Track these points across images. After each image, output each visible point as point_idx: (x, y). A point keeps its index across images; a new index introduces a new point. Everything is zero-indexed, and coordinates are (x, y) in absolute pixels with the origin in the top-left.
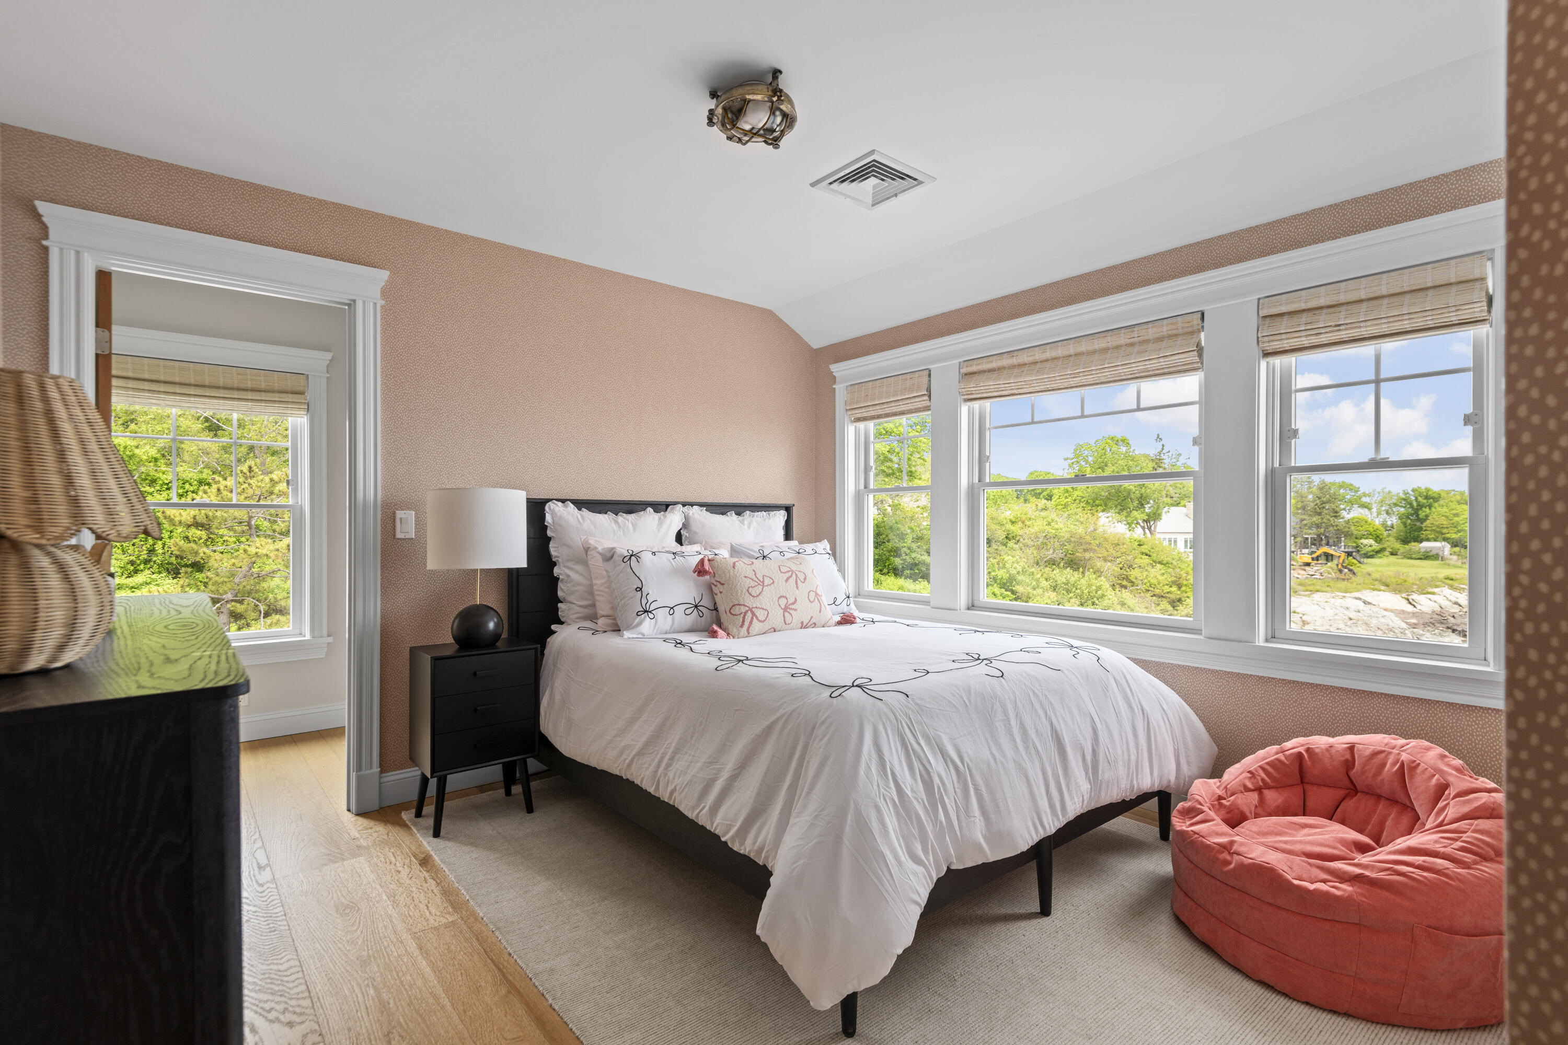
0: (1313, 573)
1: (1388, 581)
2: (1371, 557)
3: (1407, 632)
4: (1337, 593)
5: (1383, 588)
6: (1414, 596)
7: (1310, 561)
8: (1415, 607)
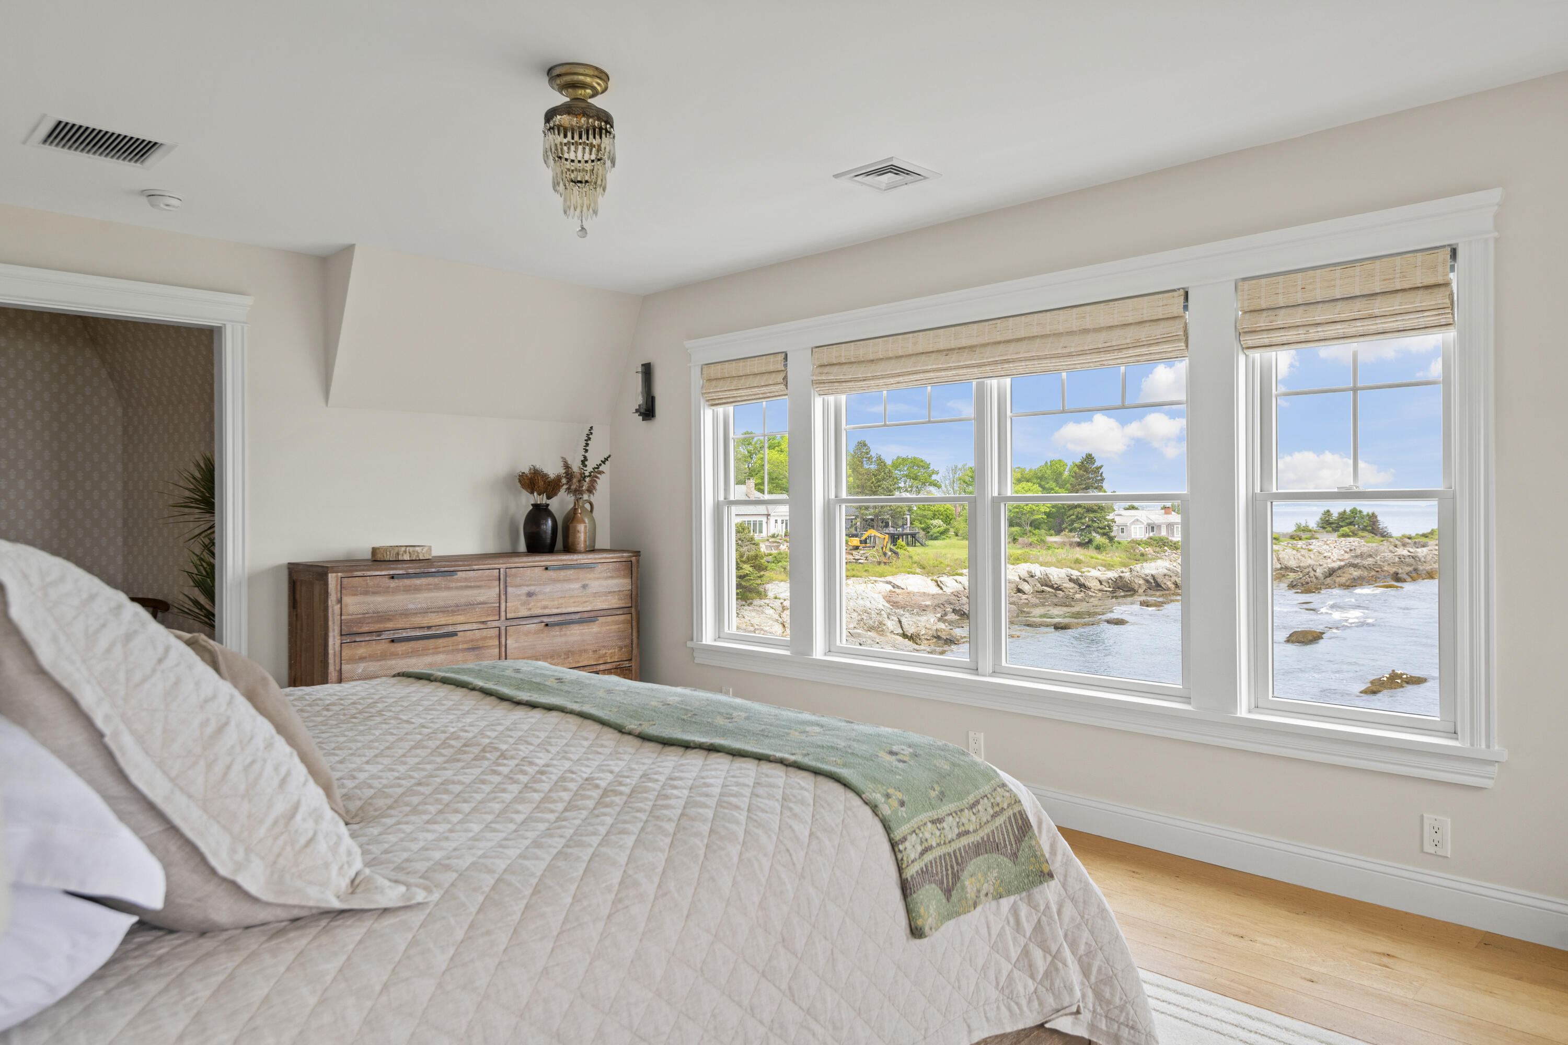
0: (859, 557)
1: (925, 563)
2: (936, 538)
3: (883, 612)
4: (871, 578)
5: (918, 570)
6: (944, 579)
7: (858, 544)
8: (941, 588)
